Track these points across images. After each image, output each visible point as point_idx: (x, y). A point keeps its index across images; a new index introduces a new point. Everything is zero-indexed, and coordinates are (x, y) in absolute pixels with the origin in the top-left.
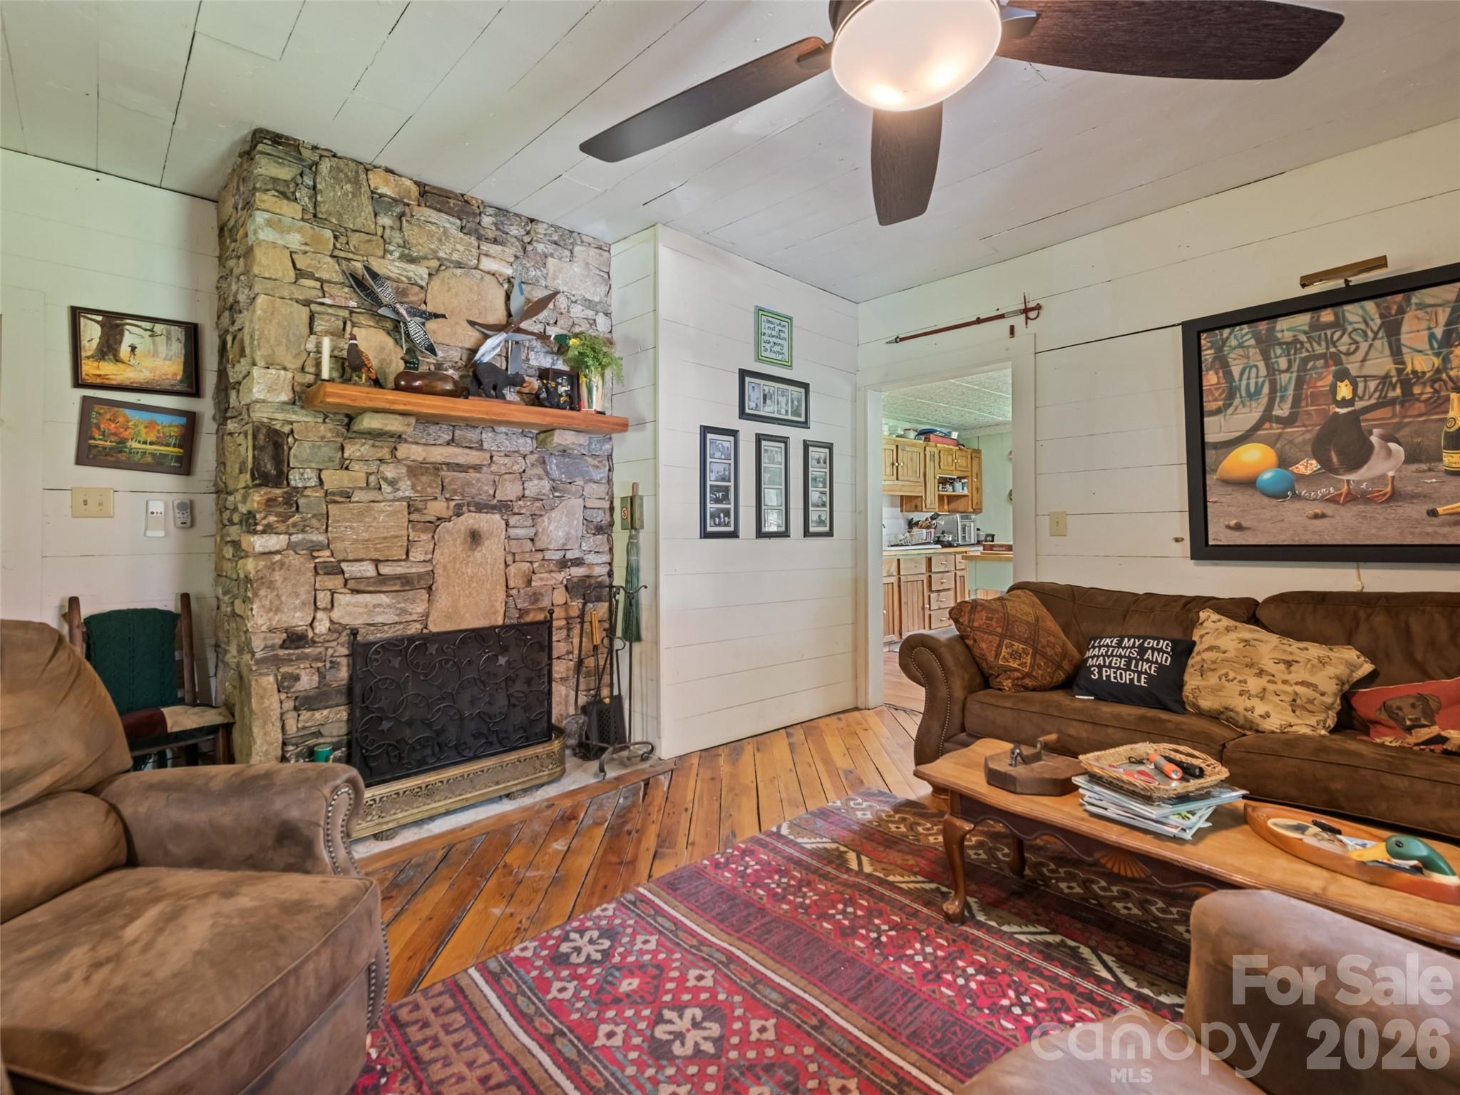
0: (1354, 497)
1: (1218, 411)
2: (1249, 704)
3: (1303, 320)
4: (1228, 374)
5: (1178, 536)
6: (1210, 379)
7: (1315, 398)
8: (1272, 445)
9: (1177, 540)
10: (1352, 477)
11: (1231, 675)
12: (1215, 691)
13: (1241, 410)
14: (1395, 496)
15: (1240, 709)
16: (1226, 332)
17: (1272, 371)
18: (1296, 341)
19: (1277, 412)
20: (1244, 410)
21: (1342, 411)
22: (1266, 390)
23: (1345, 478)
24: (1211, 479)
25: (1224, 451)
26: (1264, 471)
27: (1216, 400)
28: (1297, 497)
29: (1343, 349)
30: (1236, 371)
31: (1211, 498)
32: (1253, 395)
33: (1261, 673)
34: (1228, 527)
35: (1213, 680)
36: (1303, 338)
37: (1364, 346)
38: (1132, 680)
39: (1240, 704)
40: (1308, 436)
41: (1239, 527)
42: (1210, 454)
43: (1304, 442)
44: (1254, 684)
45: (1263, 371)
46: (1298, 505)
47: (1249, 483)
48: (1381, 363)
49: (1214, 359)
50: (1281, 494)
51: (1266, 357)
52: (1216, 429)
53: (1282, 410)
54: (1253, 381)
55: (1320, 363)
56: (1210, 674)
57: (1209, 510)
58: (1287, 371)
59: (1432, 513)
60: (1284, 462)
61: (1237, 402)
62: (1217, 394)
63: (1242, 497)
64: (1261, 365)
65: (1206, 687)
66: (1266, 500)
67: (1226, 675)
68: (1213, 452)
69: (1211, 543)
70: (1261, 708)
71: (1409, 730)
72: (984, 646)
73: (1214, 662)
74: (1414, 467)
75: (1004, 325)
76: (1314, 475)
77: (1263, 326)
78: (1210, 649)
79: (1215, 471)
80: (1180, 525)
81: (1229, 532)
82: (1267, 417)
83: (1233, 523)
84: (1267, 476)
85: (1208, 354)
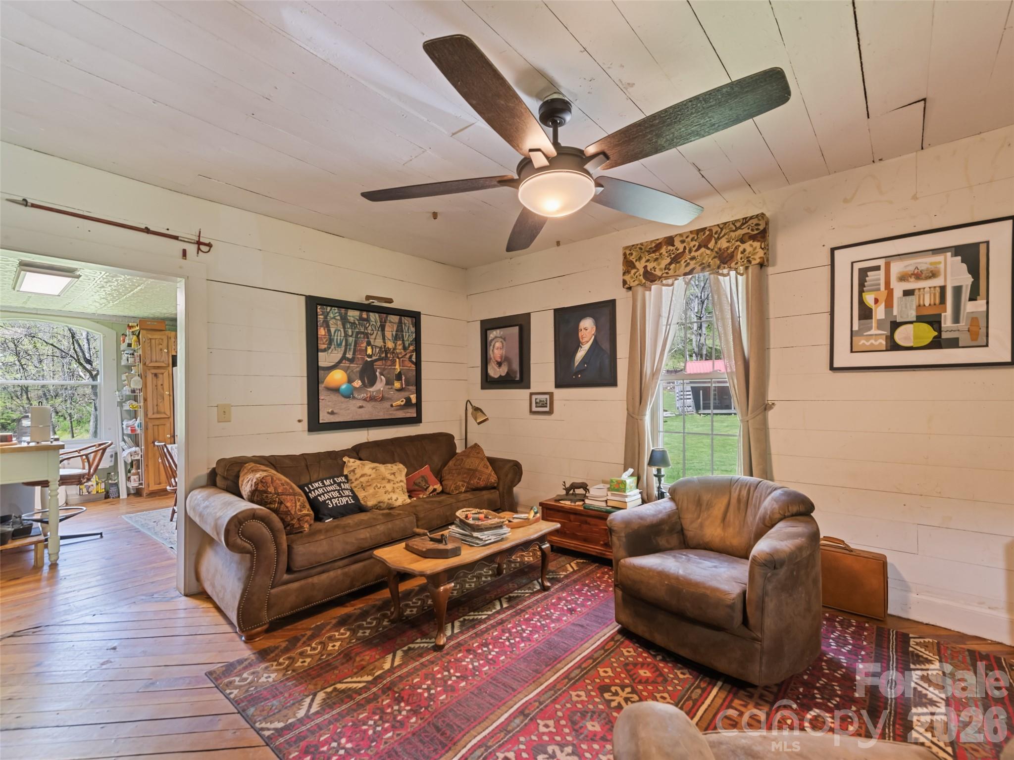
0: (372, 399)
1: (324, 350)
2: (389, 496)
3: (356, 313)
4: (329, 331)
5: (300, 419)
6: (322, 332)
7: (361, 351)
8: (346, 372)
9: (300, 421)
10: (371, 389)
11: (379, 486)
12: (374, 495)
13: (335, 352)
14: (383, 399)
15: (386, 500)
16: (329, 308)
17: (346, 335)
18: (354, 323)
19: (347, 356)
20: (336, 352)
21: (369, 360)
22: (344, 344)
23: (369, 390)
24: (321, 387)
25: (326, 372)
26: (343, 384)
27: (324, 344)
28: (354, 398)
29: (369, 332)
30: (333, 330)
31: (321, 397)
32: (339, 345)
33: (389, 481)
34: (328, 413)
35: (371, 490)
36: (357, 322)
37: (375, 332)
38: (347, 501)
39: (385, 498)
40: (358, 369)
41: (332, 413)
42: (321, 372)
43: (357, 372)
44: (389, 487)
45: (343, 335)
46: (354, 402)
47: (336, 390)
48: (379, 342)
49: (324, 321)
50: (349, 396)
51: (344, 328)
52: (324, 360)
53: (349, 355)
54: (339, 338)
55: (362, 336)
56: (368, 488)
57: (320, 404)
58: (351, 336)
59: (392, 406)
60: (350, 381)
61: (333, 347)
62: (324, 340)
63: (334, 397)
64: (342, 330)
65: (369, 495)
66: (343, 399)
67: (377, 486)
68: (322, 372)
69: (321, 422)
70: (394, 497)
71: (426, 489)
72: (288, 504)
73: (368, 482)
74: (388, 387)
75: (179, 246)
76: (360, 388)
77: (343, 311)
78: (362, 476)
79: (323, 382)
80: (302, 412)
81: (329, 415)
82: (344, 358)
83: (330, 411)
84: (344, 387)
85: (321, 318)
